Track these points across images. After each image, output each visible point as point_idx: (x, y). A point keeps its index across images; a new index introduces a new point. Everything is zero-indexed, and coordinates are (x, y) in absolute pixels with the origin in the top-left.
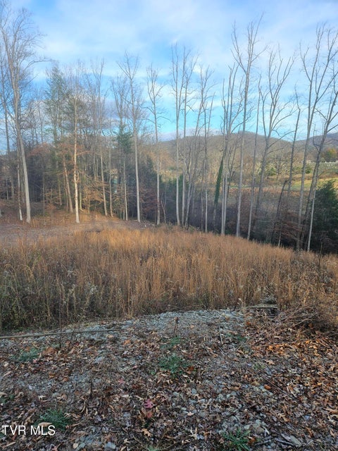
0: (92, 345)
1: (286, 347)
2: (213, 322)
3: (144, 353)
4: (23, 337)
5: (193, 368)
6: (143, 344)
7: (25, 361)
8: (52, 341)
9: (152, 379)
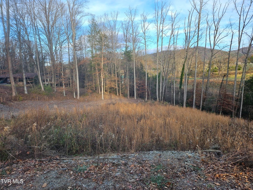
0: (114, 166)
1: (227, 176)
2: (181, 158)
3: (142, 172)
4: (79, 159)
5: (170, 183)
6: (141, 167)
7: (81, 171)
8: (93, 162)
9: (147, 188)
